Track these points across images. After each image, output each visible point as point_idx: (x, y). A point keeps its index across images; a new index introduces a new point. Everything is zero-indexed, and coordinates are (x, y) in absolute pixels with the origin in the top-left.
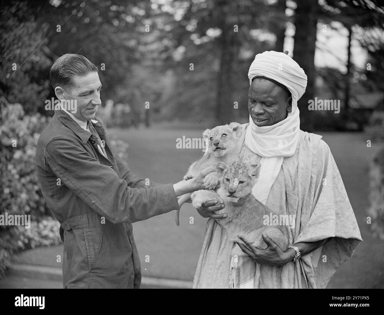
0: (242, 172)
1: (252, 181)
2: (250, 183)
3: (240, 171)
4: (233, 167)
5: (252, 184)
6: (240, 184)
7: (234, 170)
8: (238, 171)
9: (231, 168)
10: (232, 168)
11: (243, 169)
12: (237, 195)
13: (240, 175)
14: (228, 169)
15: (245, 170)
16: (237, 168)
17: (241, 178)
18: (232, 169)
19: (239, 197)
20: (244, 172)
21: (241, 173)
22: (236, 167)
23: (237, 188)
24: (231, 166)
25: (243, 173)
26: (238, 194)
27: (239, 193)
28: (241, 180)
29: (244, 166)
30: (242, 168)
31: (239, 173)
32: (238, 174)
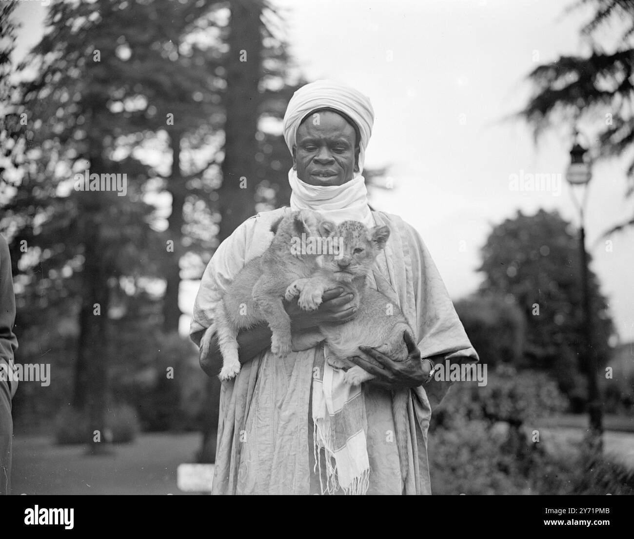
0: (357, 235)
1: (373, 249)
2: (371, 253)
3: (355, 234)
4: (344, 228)
5: (374, 256)
6: (356, 254)
7: (346, 233)
8: (351, 234)
9: (340, 231)
10: (342, 230)
11: (359, 229)
12: (352, 269)
13: (355, 240)
14: (336, 233)
15: (362, 232)
16: (350, 229)
17: (358, 244)
18: (343, 232)
19: (355, 273)
20: (360, 234)
21: (356, 237)
22: (348, 228)
23: (352, 260)
24: (341, 228)
25: (359, 237)
26: (354, 268)
27: (355, 266)
28: (357, 247)
29: (360, 226)
30: (357, 228)
31: (354, 236)
32: (353, 238)
